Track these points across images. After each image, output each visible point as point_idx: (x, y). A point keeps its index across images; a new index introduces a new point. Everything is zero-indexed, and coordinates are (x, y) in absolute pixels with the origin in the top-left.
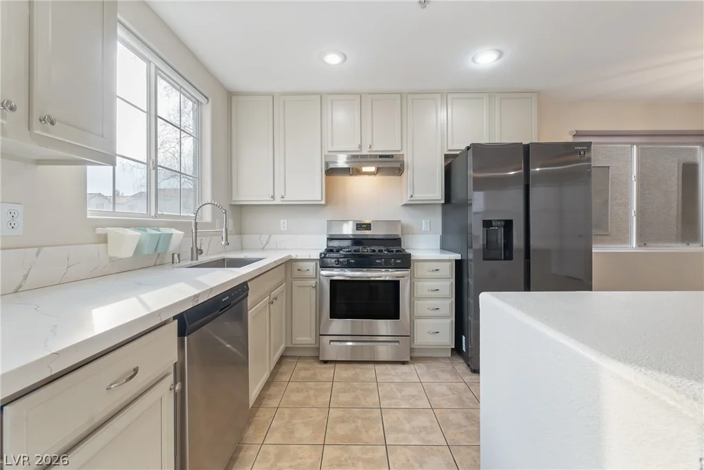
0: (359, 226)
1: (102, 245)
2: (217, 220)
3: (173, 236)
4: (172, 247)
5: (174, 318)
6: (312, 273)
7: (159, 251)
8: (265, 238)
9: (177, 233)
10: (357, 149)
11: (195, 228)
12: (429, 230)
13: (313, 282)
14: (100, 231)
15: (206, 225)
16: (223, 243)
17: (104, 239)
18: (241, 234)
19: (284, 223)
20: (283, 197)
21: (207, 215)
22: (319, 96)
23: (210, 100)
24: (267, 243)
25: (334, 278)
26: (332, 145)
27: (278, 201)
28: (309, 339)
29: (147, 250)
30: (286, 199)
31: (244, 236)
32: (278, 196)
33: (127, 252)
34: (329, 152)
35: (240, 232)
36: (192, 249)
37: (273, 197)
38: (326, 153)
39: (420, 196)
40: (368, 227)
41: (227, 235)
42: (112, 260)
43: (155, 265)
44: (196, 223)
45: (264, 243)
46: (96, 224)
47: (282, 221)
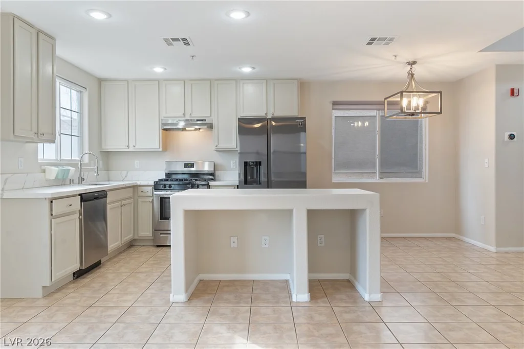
0: (186, 165)
1: (43, 174)
2: (92, 162)
3: (70, 171)
4: (70, 176)
5: (79, 195)
6: (150, 194)
7: (64, 177)
8: (124, 173)
9: (72, 169)
10: (182, 116)
11: (80, 166)
12: (235, 167)
13: (151, 199)
14: (43, 167)
15: (86, 165)
16: (96, 174)
17: (44, 171)
18: (108, 170)
19: (137, 163)
20: (134, 147)
21: (86, 159)
22: (157, 82)
23: (87, 89)
24: (126, 176)
25: (162, 196)
26: (166, 113)
27: (131, 149)
28: (148, 233)
29: (60, 177)
30: (137, 147)
31: (110, 172)
32: (131, 146)
33: (53, 177)
34: (164, 117)
35: (107, 169)
36: (79, 178)
37: (128, 146)
38: (163, 118)
39: (223, 145)
40: (192, 165)
41: (97, 171)
42: (47, 180)
43: (62, 185)
44: (81, 164)
45: (124, 177)
46: (41, 165)
47: (136, 161)
